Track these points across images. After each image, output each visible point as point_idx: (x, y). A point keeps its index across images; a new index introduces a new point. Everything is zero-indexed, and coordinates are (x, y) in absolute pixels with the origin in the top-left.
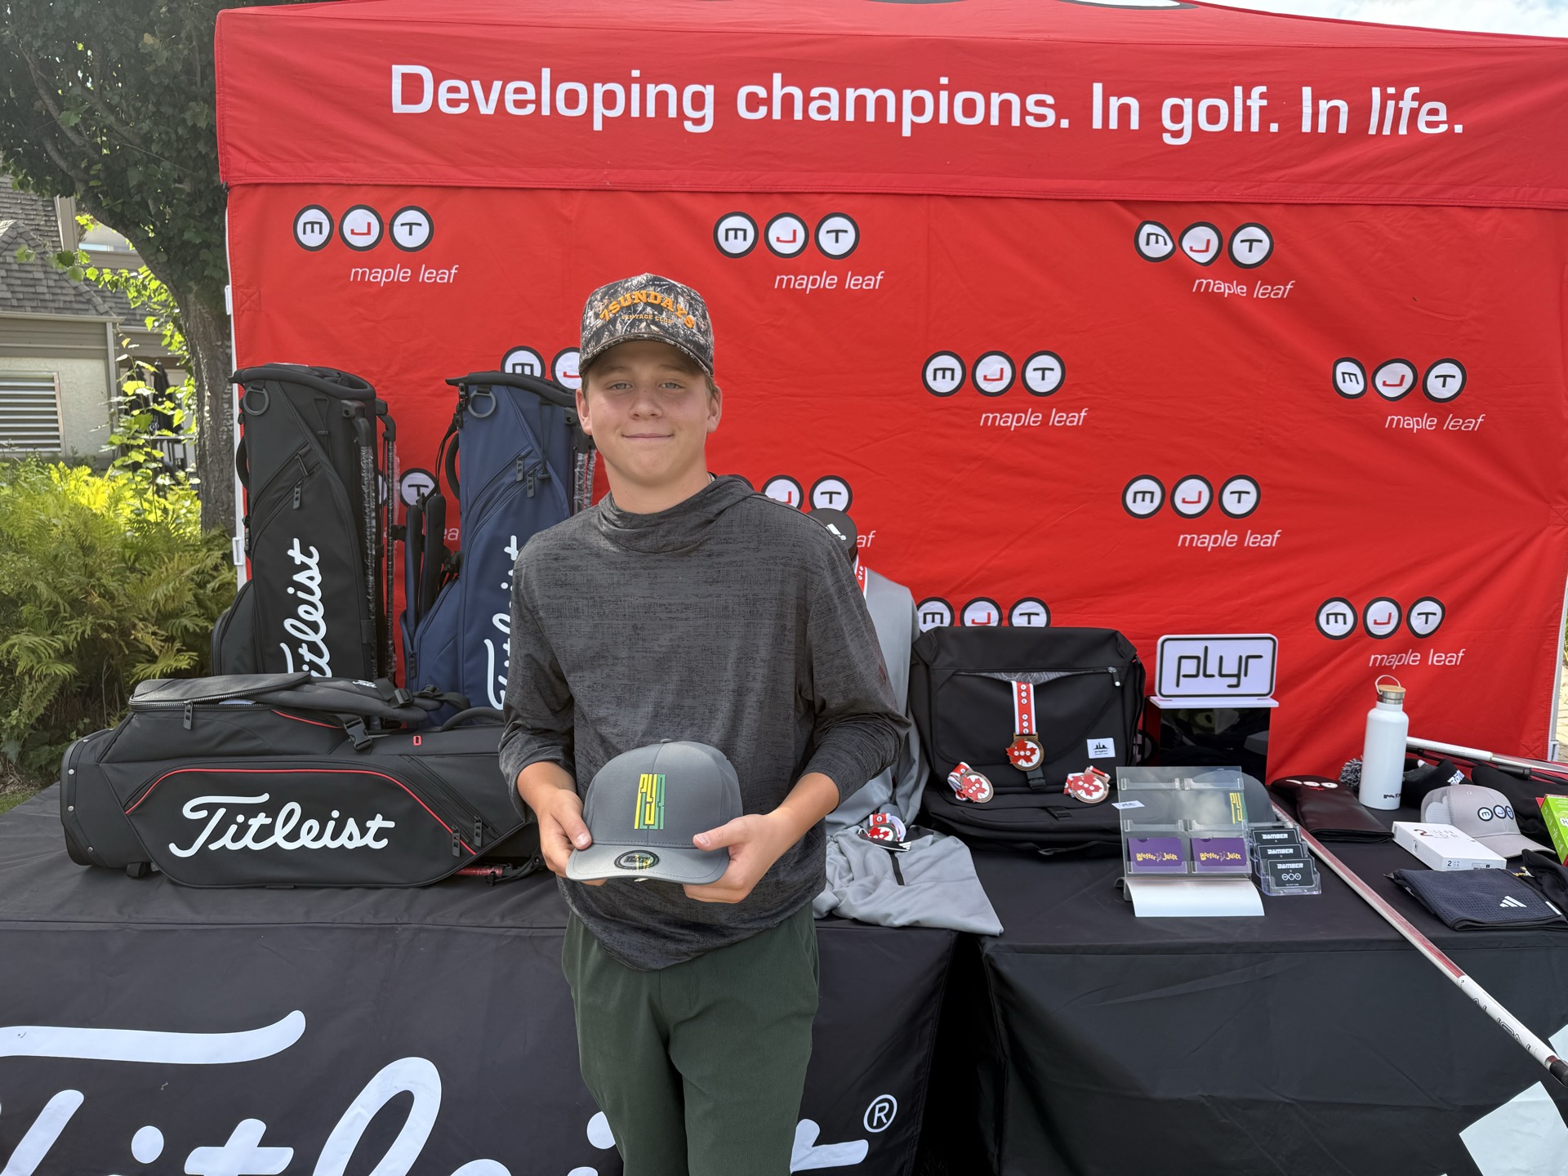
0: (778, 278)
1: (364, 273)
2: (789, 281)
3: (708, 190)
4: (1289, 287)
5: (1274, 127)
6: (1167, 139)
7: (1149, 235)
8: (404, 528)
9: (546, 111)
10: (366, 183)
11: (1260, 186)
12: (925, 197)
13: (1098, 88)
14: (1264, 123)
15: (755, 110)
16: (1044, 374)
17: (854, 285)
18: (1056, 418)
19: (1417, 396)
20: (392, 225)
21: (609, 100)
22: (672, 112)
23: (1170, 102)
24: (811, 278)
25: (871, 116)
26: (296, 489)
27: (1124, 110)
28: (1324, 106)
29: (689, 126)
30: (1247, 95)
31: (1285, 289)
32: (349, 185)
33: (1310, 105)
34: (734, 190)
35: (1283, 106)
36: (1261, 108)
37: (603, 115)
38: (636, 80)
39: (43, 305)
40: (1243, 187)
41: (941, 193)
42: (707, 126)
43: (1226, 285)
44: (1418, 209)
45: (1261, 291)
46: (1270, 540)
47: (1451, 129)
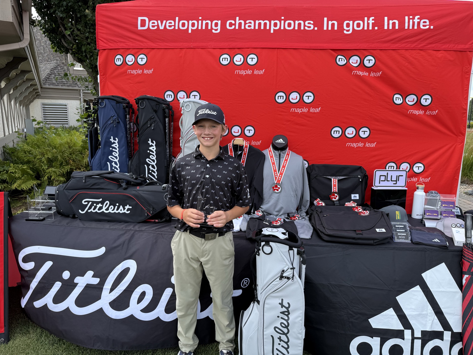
0: (236, 71)
1: (131, 71)
2: (239, 72)
3: (218, 48)
4: (380, 73)
5: (376, 28)
6: (345, 32)
7: (339, 59)
9: (177, 28)
10: (132, 48)
11: (372, 44)
12: (277, 49)
13: (326, 19)
14: (373, 27)
15: (231, 27)
16: (309, 98)
17: (256, 73)
18: (312, 110)
19: (418, 104)
20: (137, 58)
21: (193, 25)
22: (209, 28)
23: (346, 22)
24: (245, 71)
25: (262, 28)
27: (333, 25)
28: (391, 22)
29: (214, 31)
30: (368, 20)
31: (379, 74)
32: (127, 49)
33: (387, 22)
34: (225, 48)
35: (379, 22)
36: (372, 23)
37: (191, 29)
38: (200, 20)
39: (64, 84)
40: (367, 45)
41: (281, 48)
42: (219, 31)
43: (362, 72)
44: (419, 51)
45: (372, 74)
46: (373, 145)
47: (430, 27)
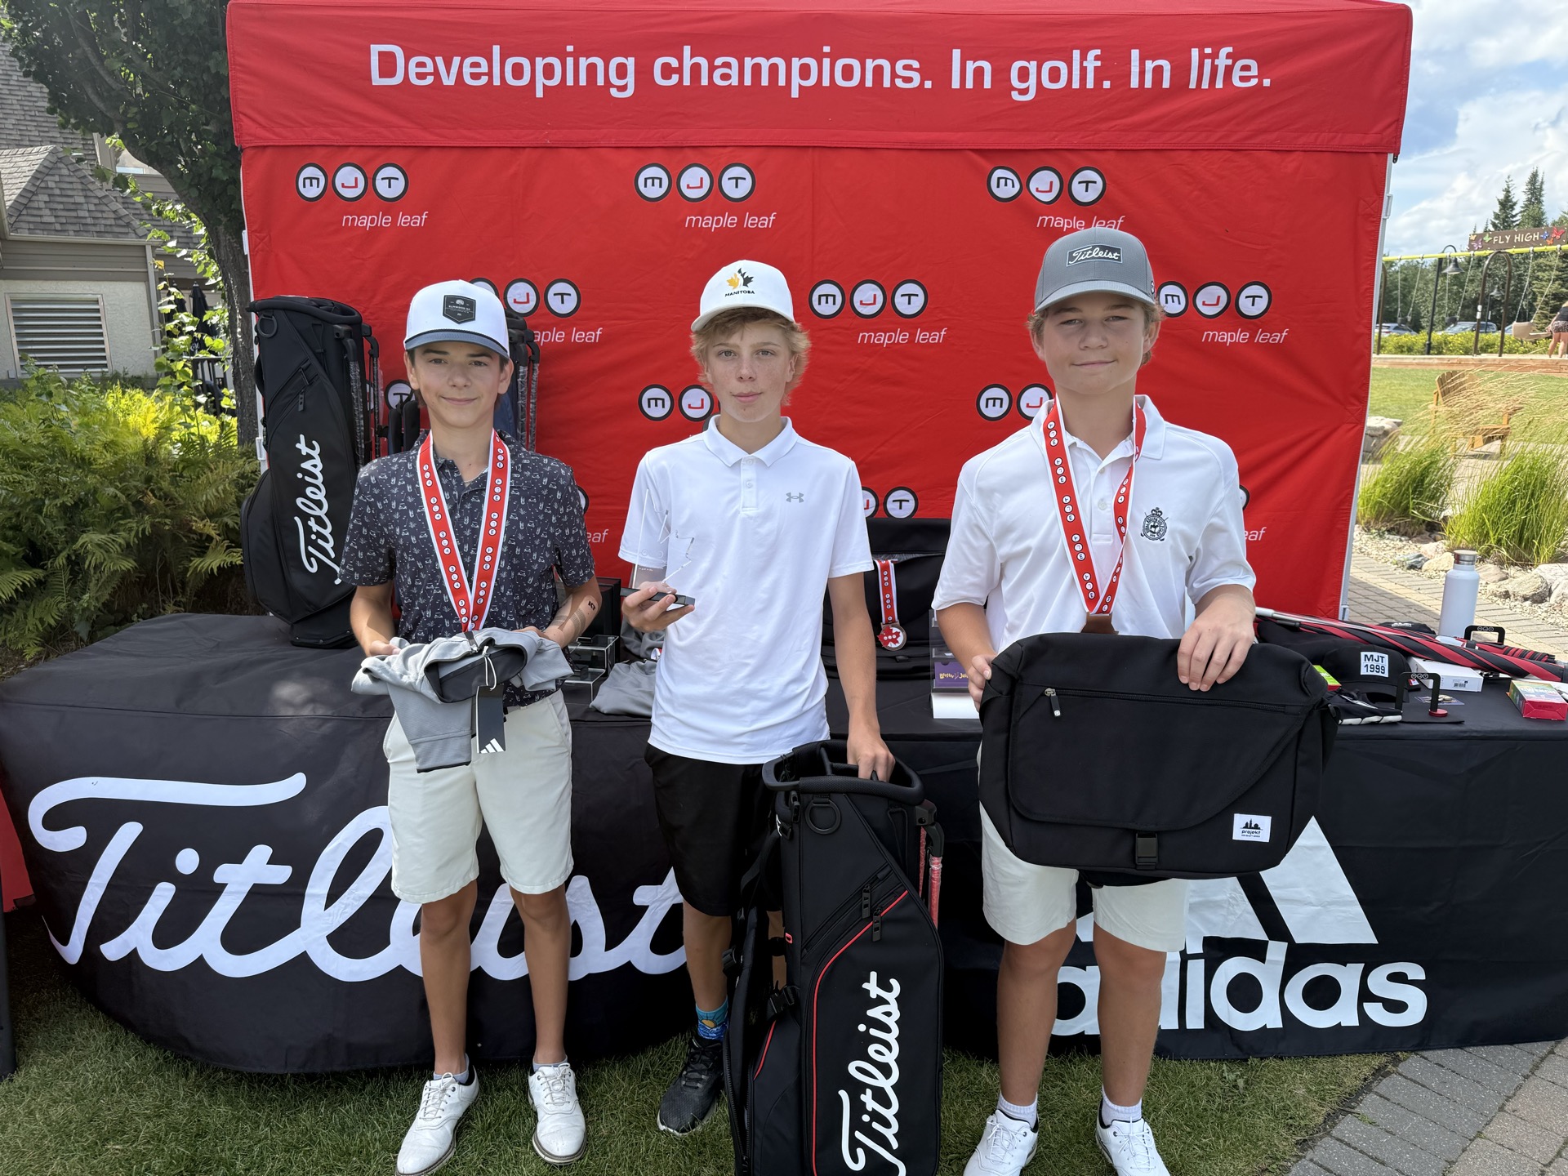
0: (688, 218)
1: (354, 219)
2: (697, 220)
3: (630, 145)
4: (1120, 221)
5: (1107, 84)
6: (1015, 96)
7: (999, 179)
8: (387, 427)
9: (497, 82)
10: (354, 144)
11: (1094, 135)
12: (811, 150)
13: (956, 54)
14: (1098, 81)
15: (669, 78)
16: (910, 300)
17: (751, 224)
18: (921, 337)
19: (1231, 314)
20: (374, 179)
21: (549, 71)
22: (600, 81)
23: (1018, 64)
24: (716, 218)
25: (765, 82)
26: (301, 396)
27: (979, 72)
28: (1150, 65)
29: (614, 92)
30: (1084, 57)
32: (339, 146)
33: (1138, 64)
34: (651, 145)
35: (1114, 67)
36: (1095, 67)
37: (544, 85)
38: (570, 54)
39: (84, 228)
40: (1079, 136)
41: (824, 146)
42: (629, 93)
43: (1065, 221)
44: (1231, 153)
47: (1260, 83)
